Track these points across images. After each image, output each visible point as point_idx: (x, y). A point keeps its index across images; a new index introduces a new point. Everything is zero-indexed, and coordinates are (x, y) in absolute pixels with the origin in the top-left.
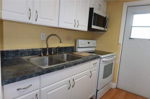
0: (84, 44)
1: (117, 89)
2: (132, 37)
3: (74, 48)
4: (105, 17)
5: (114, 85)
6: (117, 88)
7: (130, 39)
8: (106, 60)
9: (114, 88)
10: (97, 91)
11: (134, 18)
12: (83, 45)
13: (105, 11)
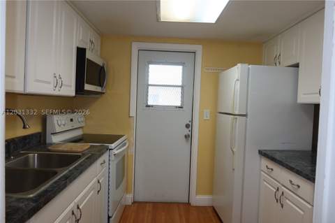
0: (64, 125)
1: (136, 205)
2: (149, 103)
3: (40, 136)
4: (101, 65)
5: (129, 198)
6: (134, 202)
7: (148, 108)
8: (119, 151)
9: (131, 204)
10: (109, 217)
11: (150, 70)
12: (62, 126)
13: (99, 53)
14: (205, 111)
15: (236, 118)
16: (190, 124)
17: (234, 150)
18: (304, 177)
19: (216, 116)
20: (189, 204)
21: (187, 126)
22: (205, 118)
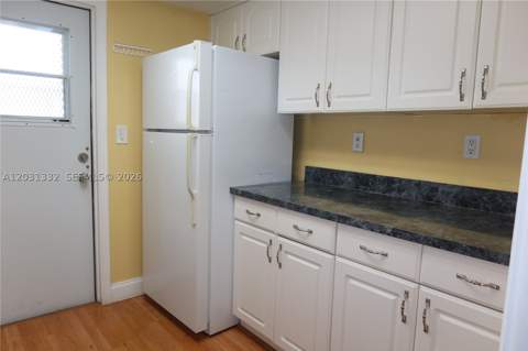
14: (118, 127)
15: (196, 138)
16: (89, 153)
17: (195, 192)
18: (322, 217)
19: (141, 136)
20: (96, 302)
21: (82, 158)
22: (119, 141)
